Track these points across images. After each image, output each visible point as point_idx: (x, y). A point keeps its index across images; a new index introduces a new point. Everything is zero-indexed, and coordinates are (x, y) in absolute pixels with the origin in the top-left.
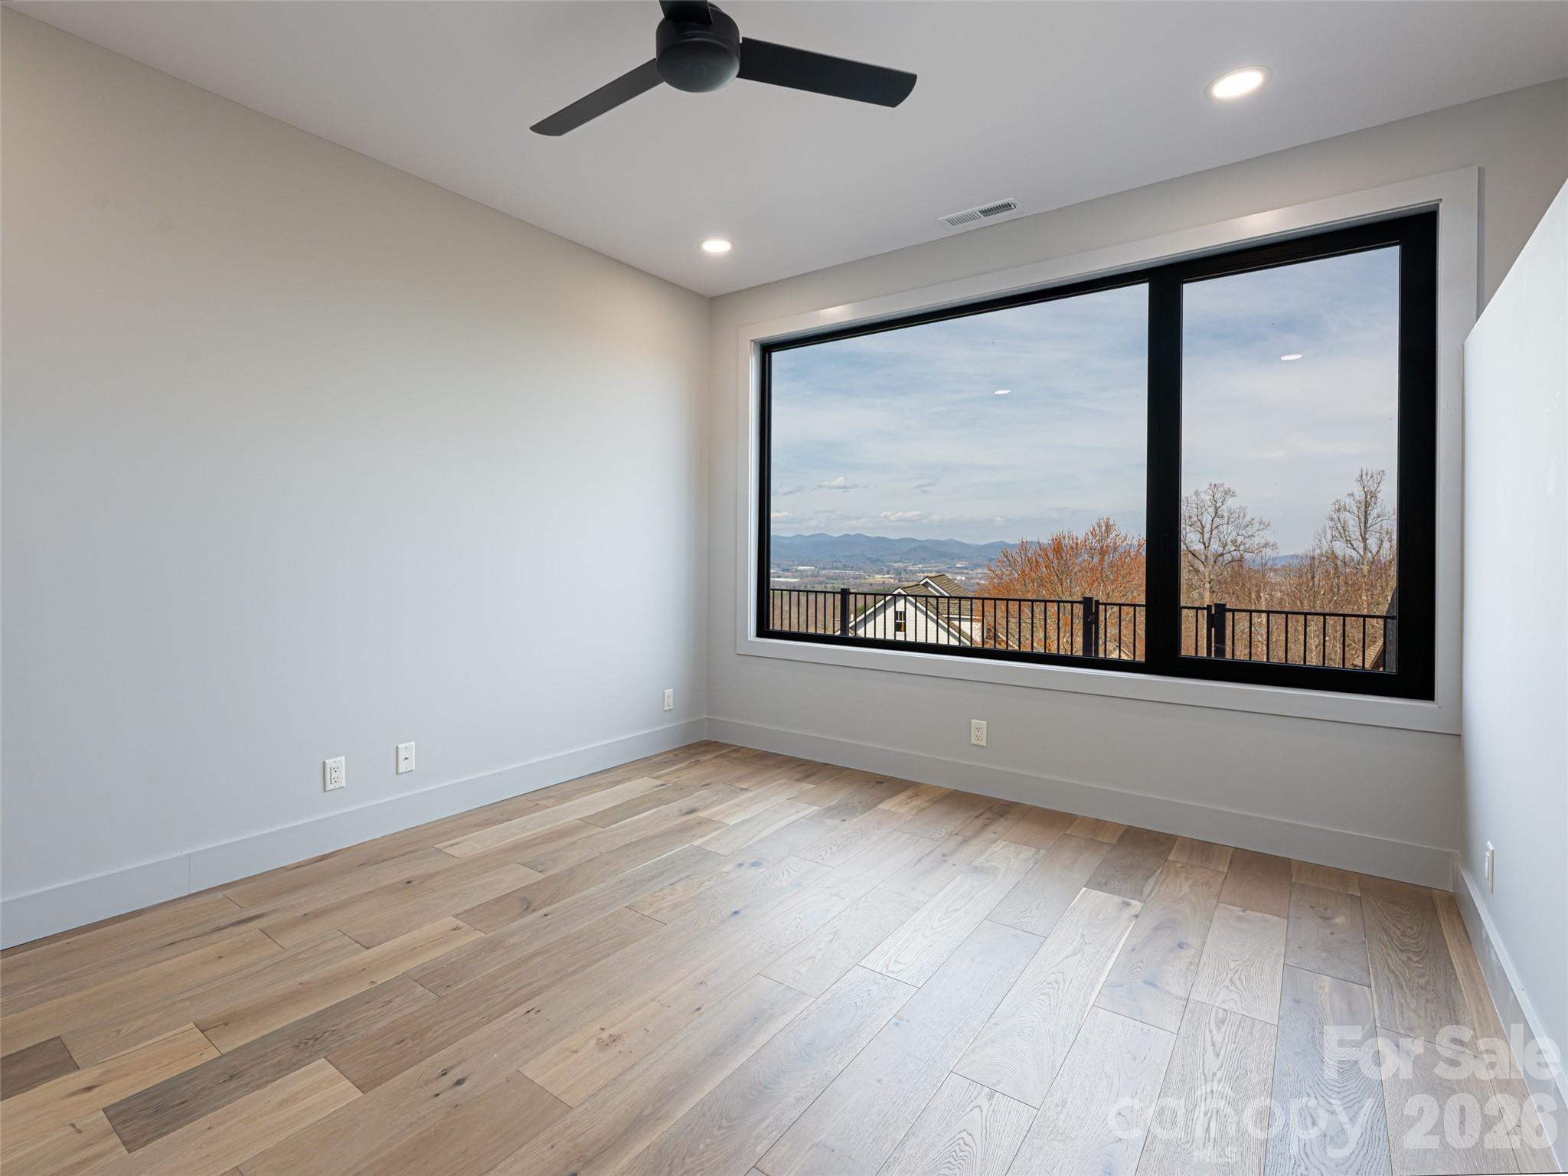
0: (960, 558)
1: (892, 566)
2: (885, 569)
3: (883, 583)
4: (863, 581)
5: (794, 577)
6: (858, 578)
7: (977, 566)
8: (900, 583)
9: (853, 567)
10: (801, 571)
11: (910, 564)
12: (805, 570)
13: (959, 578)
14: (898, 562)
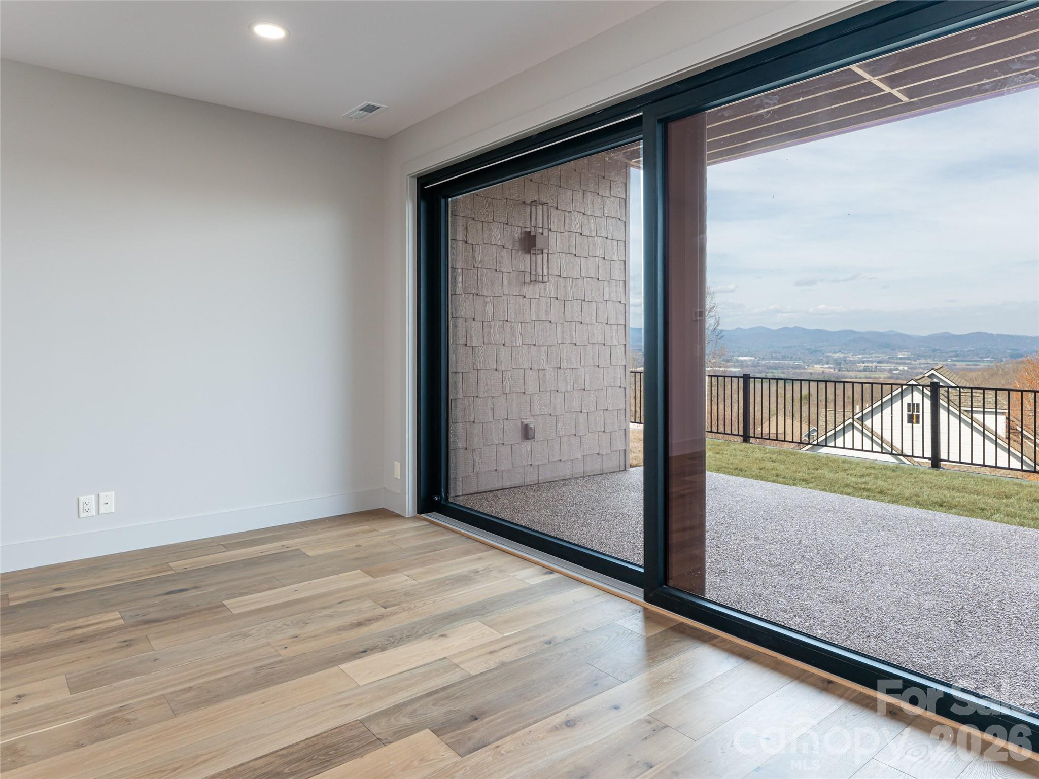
0: (901, 349)
1: (830, 356)
2: (825, 359)
3: (823, 372)
4: (802, 371)
5: (735, 367)
6: (797, 368)
7: (919, 357)
8: (840, 373)
9: (792, 357)
10: (742, 361)
11: (850, 355)
12: (745, 360)
13: (901, 368)
14: (838, 353)
